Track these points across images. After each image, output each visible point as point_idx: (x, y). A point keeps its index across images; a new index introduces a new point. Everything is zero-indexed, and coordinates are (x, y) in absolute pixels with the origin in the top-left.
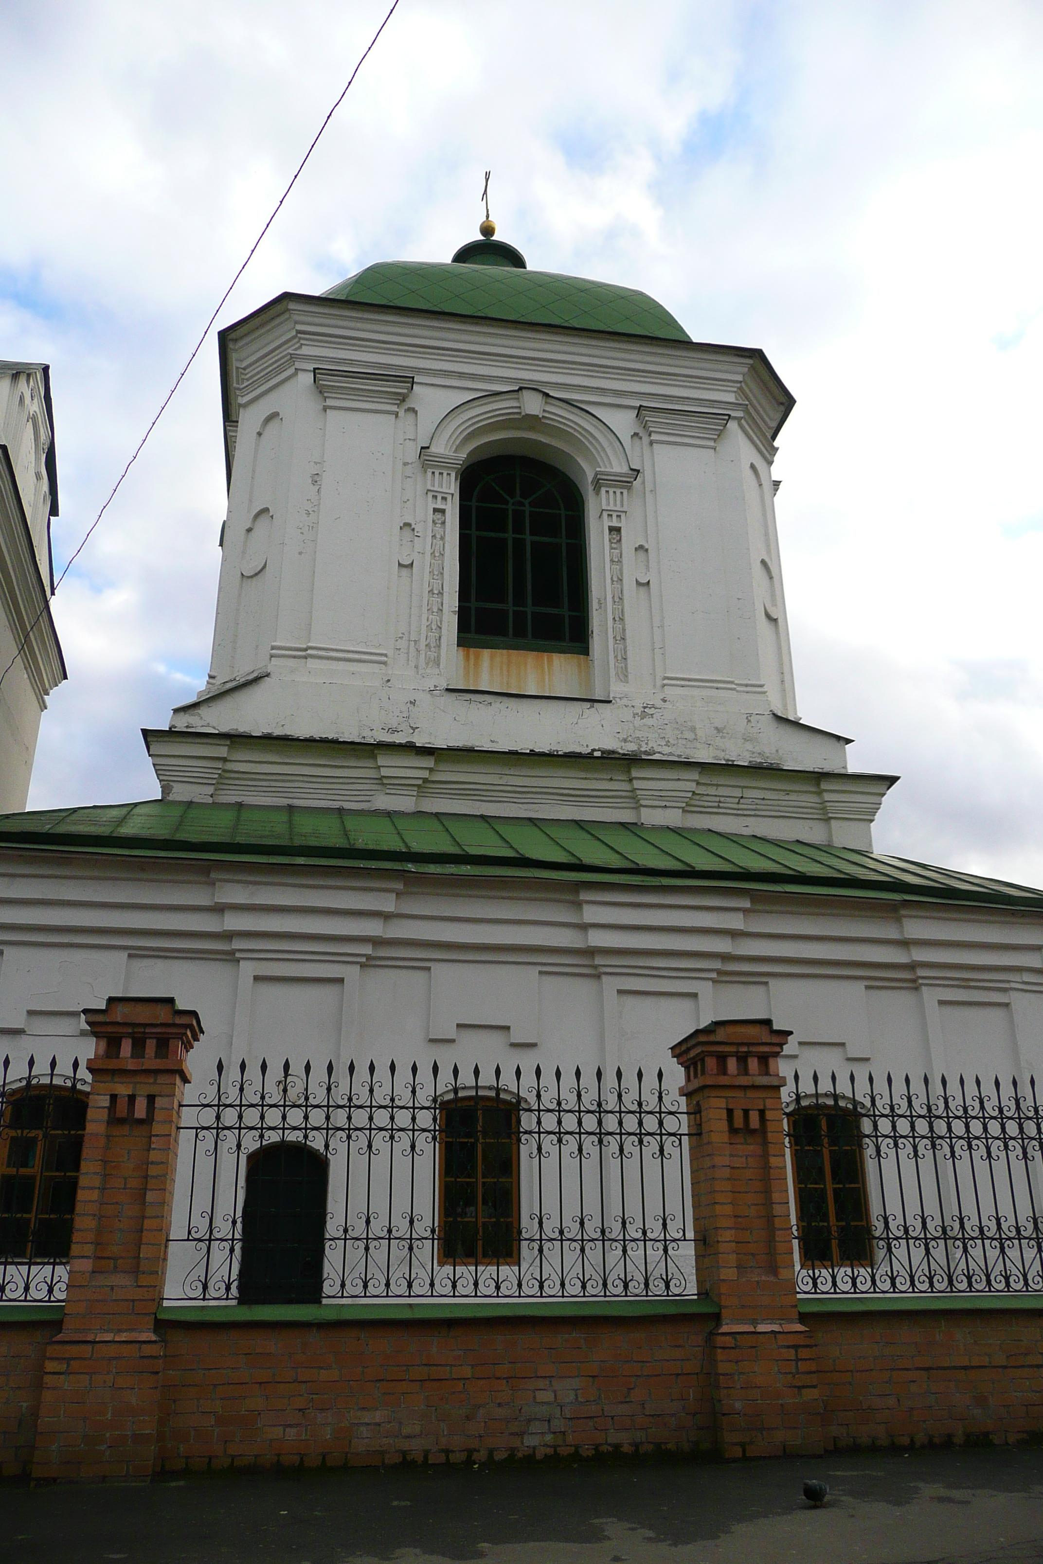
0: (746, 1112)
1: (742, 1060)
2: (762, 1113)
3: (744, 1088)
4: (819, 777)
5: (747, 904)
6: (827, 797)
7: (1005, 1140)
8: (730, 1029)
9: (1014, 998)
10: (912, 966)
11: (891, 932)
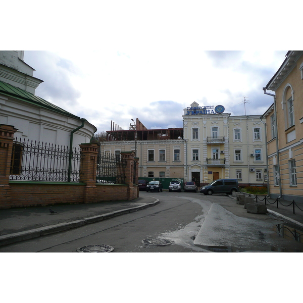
0: (4, 144)
1: (6, 133)
2: (8, 144)
3: (5, 139)
4: (26, 76)
5: (7, 99)
6: (27, 80)
7: (55, 155)
8: (4, 126)
9: (58, 130)
10: (40, 120)
11: (38, 113)
